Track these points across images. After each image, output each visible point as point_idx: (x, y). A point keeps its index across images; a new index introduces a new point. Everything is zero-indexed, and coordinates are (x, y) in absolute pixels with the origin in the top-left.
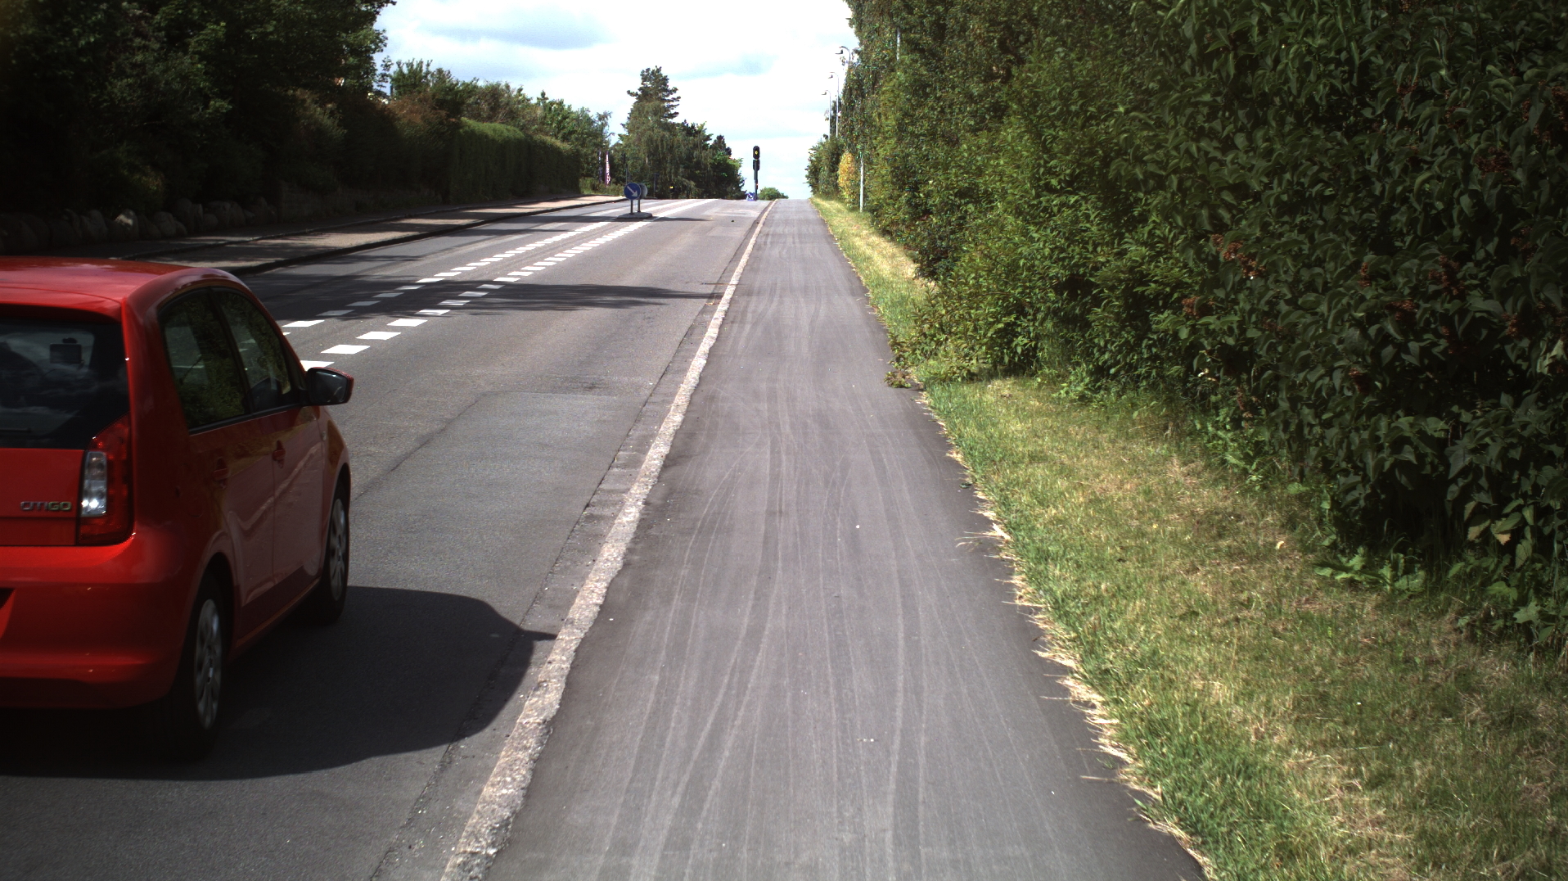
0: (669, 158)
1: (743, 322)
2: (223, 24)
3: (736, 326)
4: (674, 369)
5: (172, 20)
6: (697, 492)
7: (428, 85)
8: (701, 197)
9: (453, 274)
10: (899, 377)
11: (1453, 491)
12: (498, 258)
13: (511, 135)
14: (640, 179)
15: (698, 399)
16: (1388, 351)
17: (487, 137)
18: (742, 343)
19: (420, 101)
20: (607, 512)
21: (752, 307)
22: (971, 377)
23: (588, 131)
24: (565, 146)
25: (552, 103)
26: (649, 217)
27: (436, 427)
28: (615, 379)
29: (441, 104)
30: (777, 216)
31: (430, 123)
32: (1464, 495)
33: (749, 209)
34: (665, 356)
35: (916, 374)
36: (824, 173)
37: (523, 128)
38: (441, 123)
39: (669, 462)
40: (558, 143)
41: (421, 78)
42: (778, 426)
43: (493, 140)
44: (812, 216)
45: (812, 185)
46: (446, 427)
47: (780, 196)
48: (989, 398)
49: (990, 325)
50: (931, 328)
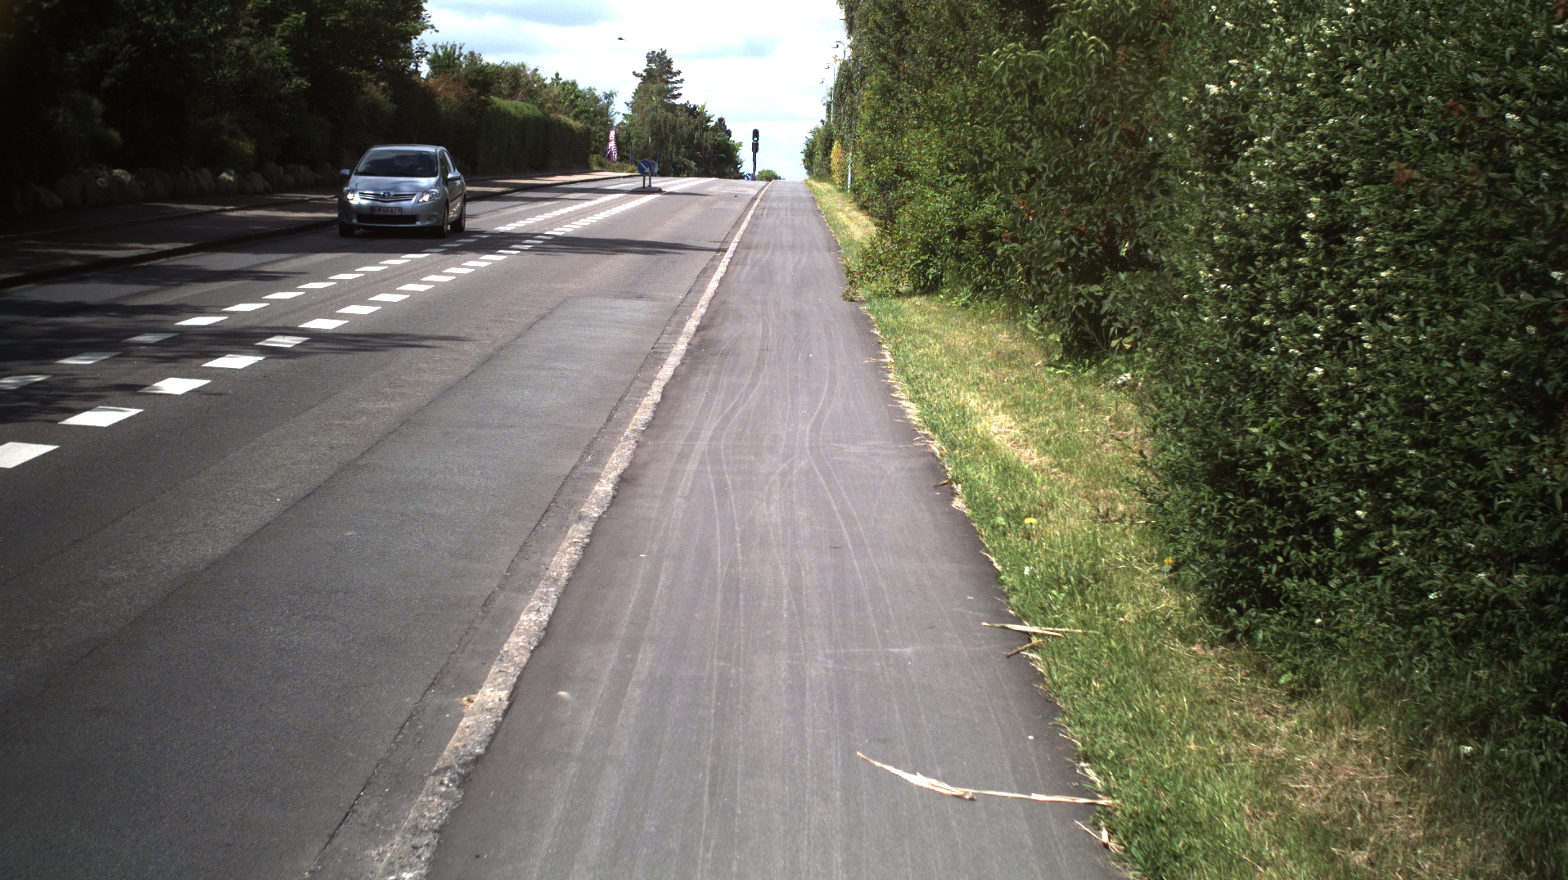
0: (671, 137)
1: (744, 264)
2: (304, 13)
3: (739, 267)
4: (696, 290)
6: (719, 340)
7: (460, 66)
8: (700, 175)
9: (509, 228)
10: (851, 294)
12: (539, 218)
13: (530, 113)
14: (643, 156)
15: (715, 302)
17: (509, 114)
18: (743, 277)
19: (454, 80)
21: (751, 255)
22: (899, 294)
23: (593, 109)
24: (577, 125)
25: (565, 84)
26: (659, 191)
27: (545, 311)
28: (656, 293)
29: (473, 83)
30: (773, 194)
31: (463, 100)
32: (1110, 323)
33: (748, 188)
34: (688, 283)
35: (862, 294)
36: (818, 158)
37: (541, 106)
38: (472, 100)
39: (699, 329)
40: (571, 122)
41: (454, 59)
42: (768, 316)
43: (515, 117)
44: (804, 195)
45: (806, 168)
46: (552, 311)
47: (776, 178)
48: (906, 305)
49: (912, 261)
50: (873, 261)
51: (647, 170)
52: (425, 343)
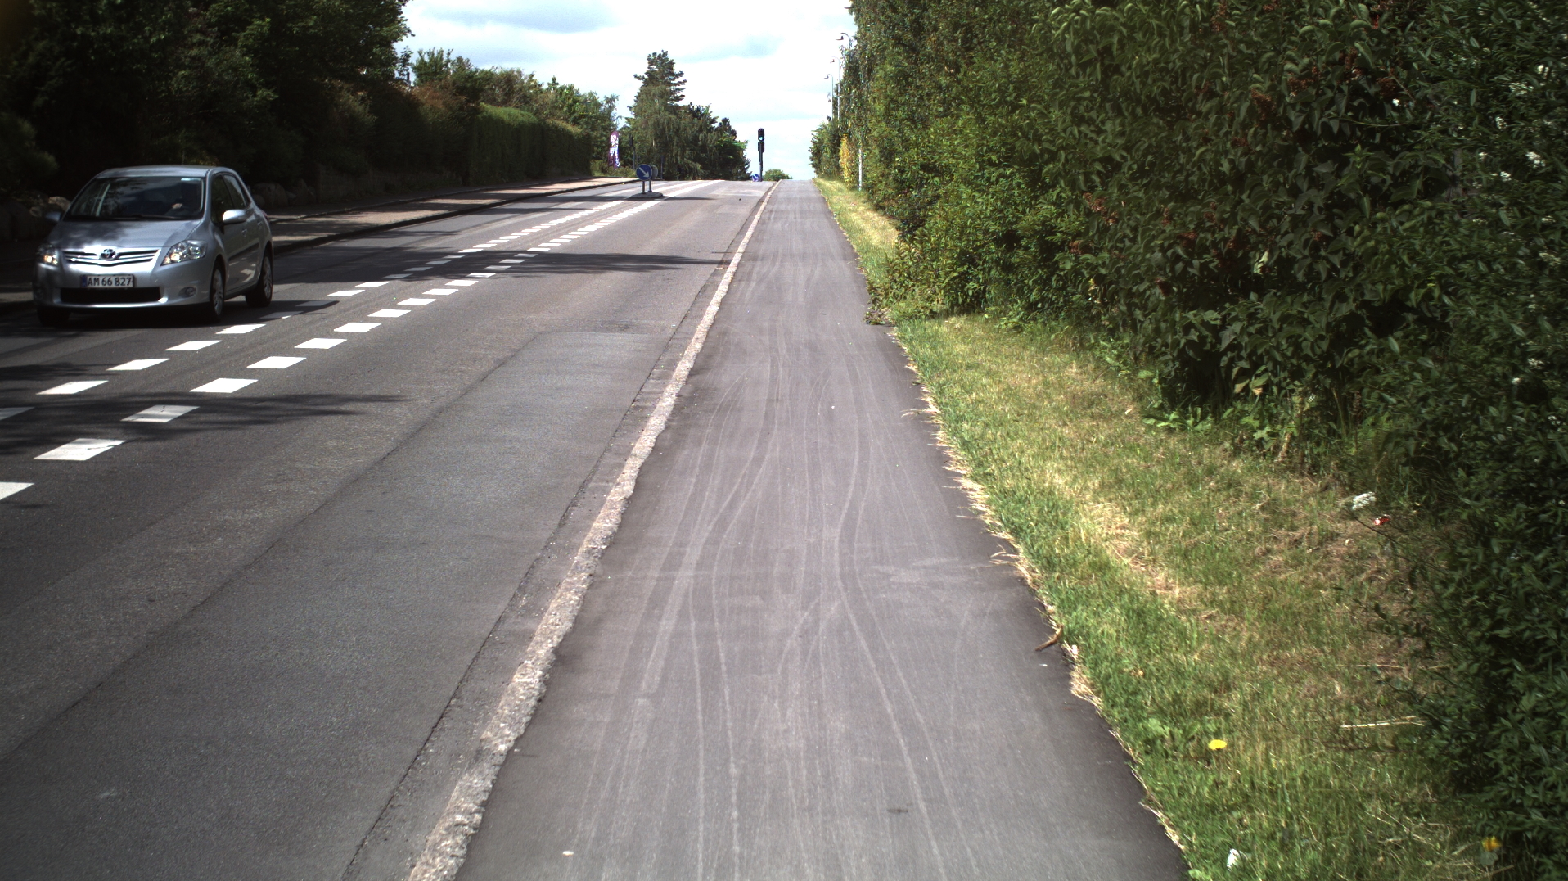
0: (675, 140)
1: (749, 280)
2: (268, 20)
3: (743, 283)
4: (692, 315)
5: (221, 16)
6: (716, 389)
7: (448, 73)
8: (705, 178)
9: (490, 245)
10: (875, 316)
11: (1225, 360)
12: (526, 232)
13: (525, 119)
14: (648, 161)
15: (713, 334)
16: (1180, 266)
17: (503, 121)
18: (748, 296)
19: (441, 88)
20: (648, 404)
21: (756, 269)
22: (933, 315)
23: (595, 115)
24: (576, 130)
25: (562, 88)
26: (660, 196)
27: (507, 354)
28: (644, 322)
29: (461, 90)
30: (781, 195)
31: (451, 109)
32: (1232, 362)
33: (753, 190)
34: (683, 307)
35: (889, 315)
36: (827, 154)
37: (537, 113)
38: (461, 108)
39: (693, 373)
40: (570, 127)
41: (442, 66)
42: (777, 350)
43: (509, 125)
44: (814, 195)
45: (814, 165)
46: (515, 354)
47: (784, 177)
48: (944, 329)
49: (947, 274)
50: (901, 277)
51: (647, 175)
52: (343, 408)
